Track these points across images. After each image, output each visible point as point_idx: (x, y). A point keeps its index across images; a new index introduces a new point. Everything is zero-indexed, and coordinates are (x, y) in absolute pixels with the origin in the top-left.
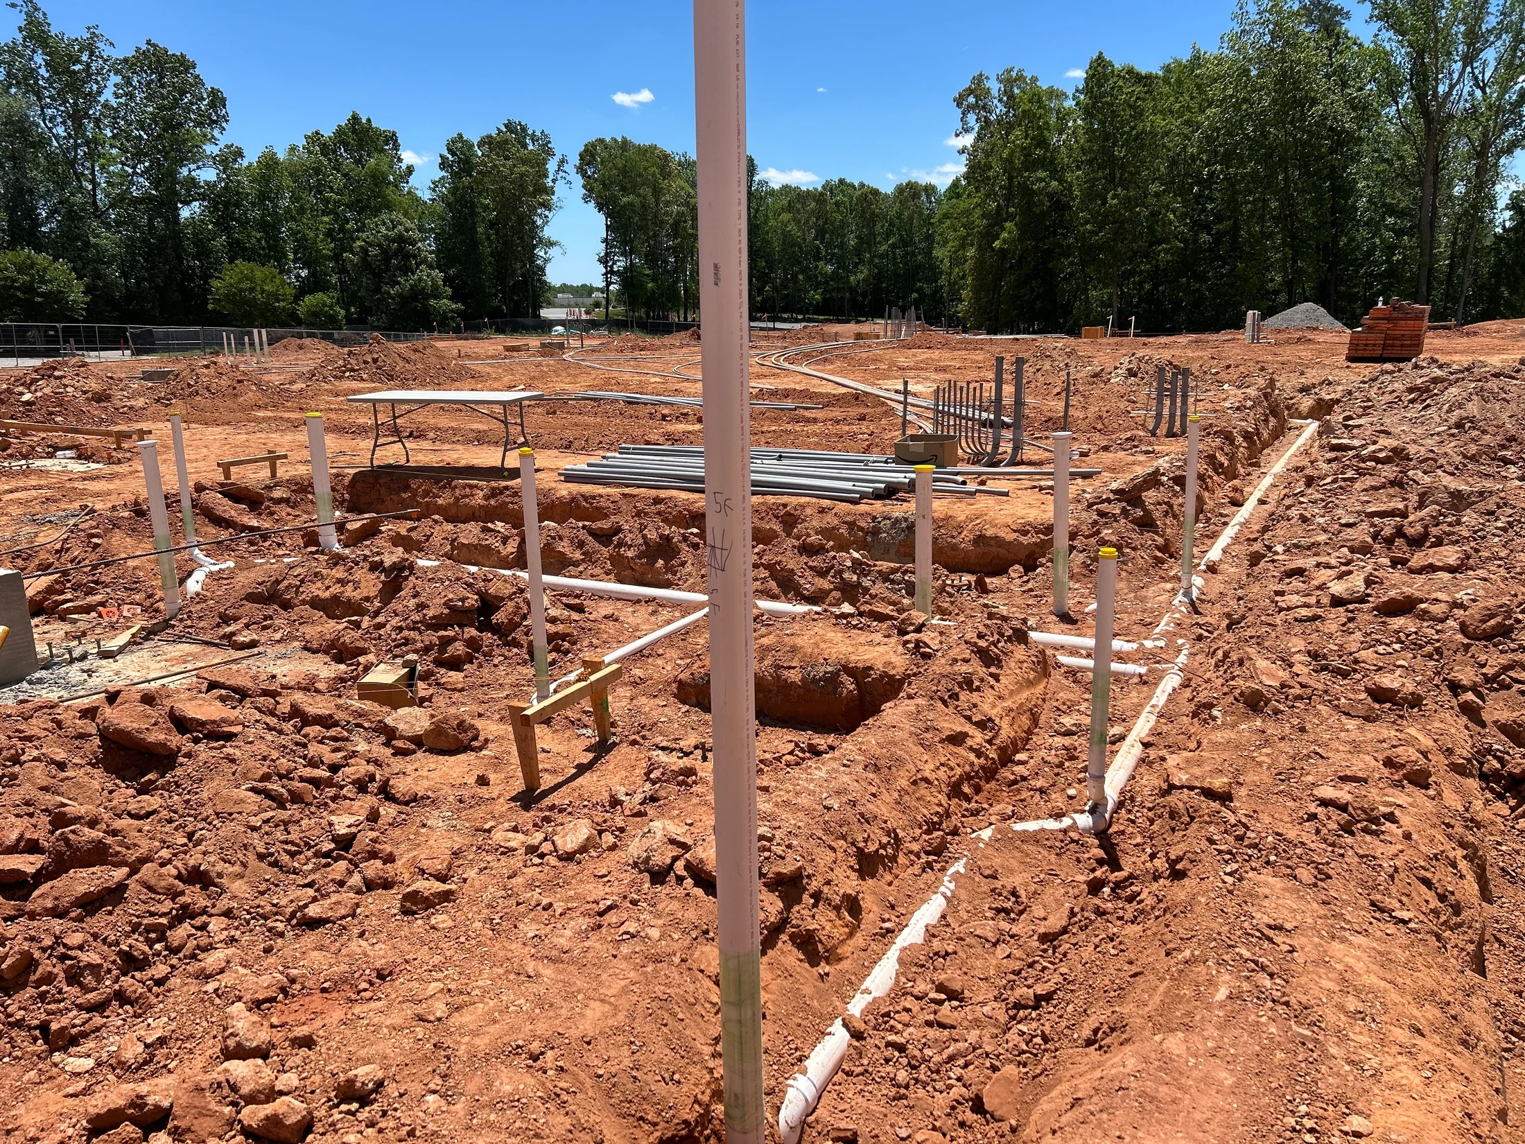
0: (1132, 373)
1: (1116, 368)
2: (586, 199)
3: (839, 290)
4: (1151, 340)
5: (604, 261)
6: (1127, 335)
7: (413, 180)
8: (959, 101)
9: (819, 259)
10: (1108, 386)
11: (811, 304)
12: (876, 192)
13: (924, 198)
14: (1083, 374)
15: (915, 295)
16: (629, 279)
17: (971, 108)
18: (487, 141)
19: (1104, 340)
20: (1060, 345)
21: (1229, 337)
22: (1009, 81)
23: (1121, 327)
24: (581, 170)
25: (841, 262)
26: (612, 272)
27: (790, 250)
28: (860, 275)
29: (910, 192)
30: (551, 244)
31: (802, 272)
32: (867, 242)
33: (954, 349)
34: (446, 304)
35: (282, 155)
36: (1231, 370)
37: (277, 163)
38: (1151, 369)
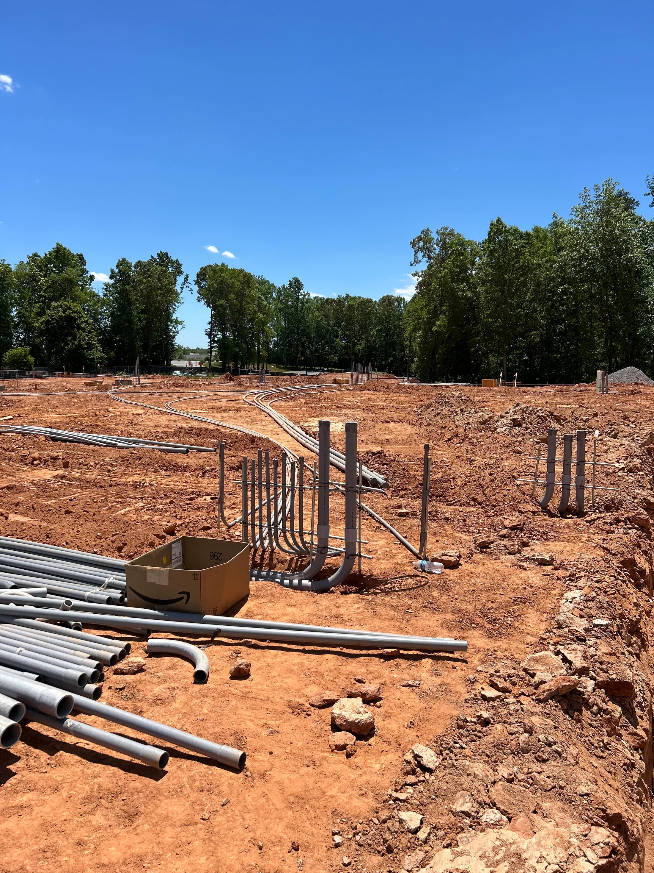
0: (516, 423)
1: (502, 417)
2: (199, 300)
3: (347, 354)
4: (529, 389)
5: (209, 334)
6: (512, 385)
7: (93, 285)
8: (413, 244)
9: (337, 337)
10: (495, 435)
11: (332, 362)
12: (370, 301)
13: (396, 304)
14: (474, 419)
15: (391, 359)
16: (223, 345)
17: (419, 249)
18: (139, 264)
19: (497, 388)
20: (457, 393)
21: (583, 388)
22: (444, 235)
23: (508, 380)
24: (198, 283)
25: (349, 338)
26: (214, 341)
27: (320, 332)
28: (361, 347)
29: (388, 301)
30: (177, 322)
31: (327, 343)
32: (365, 328)
33: (392, 392)
34: (97, 354)
35: (13, 268)
36: (599, 417)
37: (10, 271)
38: (534, 419)
